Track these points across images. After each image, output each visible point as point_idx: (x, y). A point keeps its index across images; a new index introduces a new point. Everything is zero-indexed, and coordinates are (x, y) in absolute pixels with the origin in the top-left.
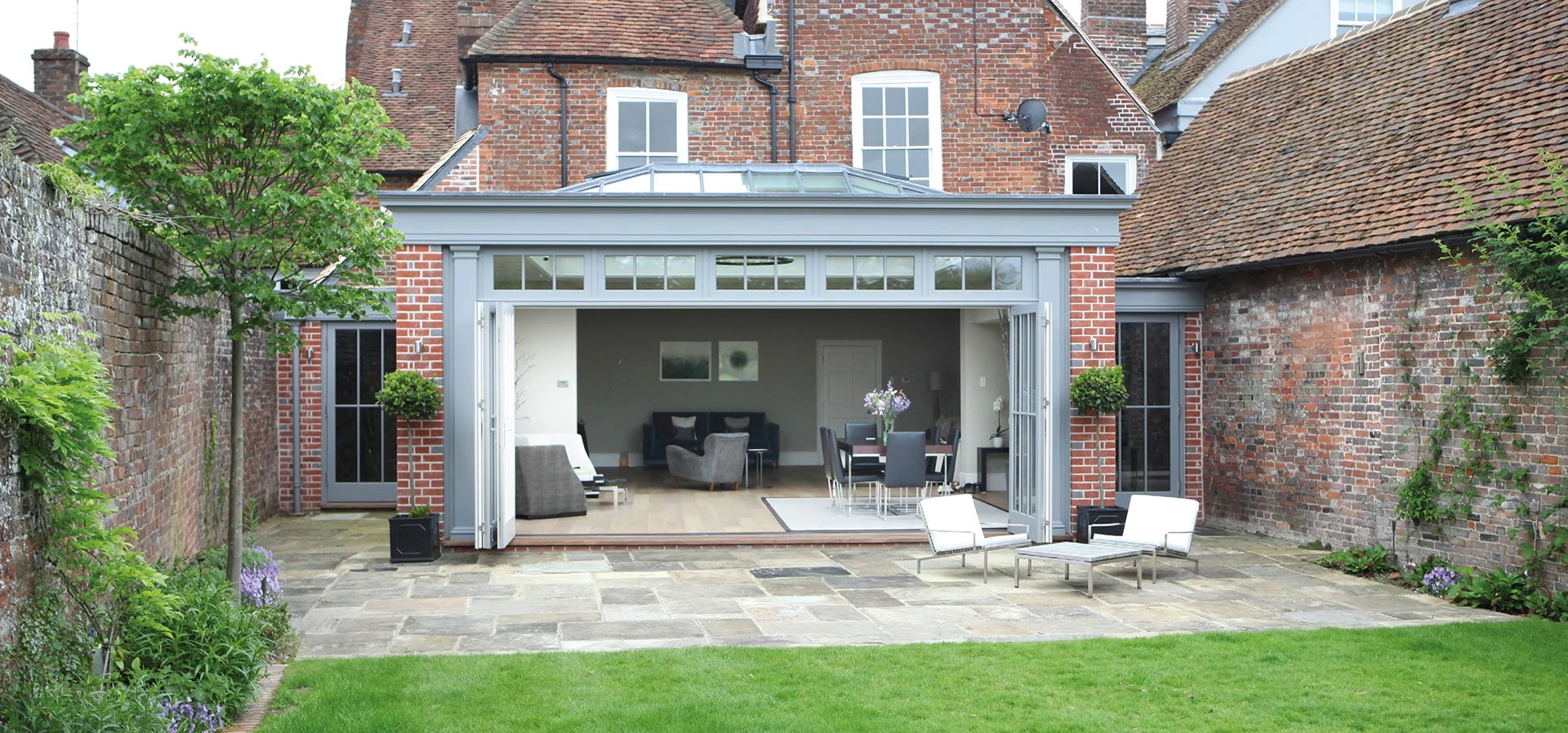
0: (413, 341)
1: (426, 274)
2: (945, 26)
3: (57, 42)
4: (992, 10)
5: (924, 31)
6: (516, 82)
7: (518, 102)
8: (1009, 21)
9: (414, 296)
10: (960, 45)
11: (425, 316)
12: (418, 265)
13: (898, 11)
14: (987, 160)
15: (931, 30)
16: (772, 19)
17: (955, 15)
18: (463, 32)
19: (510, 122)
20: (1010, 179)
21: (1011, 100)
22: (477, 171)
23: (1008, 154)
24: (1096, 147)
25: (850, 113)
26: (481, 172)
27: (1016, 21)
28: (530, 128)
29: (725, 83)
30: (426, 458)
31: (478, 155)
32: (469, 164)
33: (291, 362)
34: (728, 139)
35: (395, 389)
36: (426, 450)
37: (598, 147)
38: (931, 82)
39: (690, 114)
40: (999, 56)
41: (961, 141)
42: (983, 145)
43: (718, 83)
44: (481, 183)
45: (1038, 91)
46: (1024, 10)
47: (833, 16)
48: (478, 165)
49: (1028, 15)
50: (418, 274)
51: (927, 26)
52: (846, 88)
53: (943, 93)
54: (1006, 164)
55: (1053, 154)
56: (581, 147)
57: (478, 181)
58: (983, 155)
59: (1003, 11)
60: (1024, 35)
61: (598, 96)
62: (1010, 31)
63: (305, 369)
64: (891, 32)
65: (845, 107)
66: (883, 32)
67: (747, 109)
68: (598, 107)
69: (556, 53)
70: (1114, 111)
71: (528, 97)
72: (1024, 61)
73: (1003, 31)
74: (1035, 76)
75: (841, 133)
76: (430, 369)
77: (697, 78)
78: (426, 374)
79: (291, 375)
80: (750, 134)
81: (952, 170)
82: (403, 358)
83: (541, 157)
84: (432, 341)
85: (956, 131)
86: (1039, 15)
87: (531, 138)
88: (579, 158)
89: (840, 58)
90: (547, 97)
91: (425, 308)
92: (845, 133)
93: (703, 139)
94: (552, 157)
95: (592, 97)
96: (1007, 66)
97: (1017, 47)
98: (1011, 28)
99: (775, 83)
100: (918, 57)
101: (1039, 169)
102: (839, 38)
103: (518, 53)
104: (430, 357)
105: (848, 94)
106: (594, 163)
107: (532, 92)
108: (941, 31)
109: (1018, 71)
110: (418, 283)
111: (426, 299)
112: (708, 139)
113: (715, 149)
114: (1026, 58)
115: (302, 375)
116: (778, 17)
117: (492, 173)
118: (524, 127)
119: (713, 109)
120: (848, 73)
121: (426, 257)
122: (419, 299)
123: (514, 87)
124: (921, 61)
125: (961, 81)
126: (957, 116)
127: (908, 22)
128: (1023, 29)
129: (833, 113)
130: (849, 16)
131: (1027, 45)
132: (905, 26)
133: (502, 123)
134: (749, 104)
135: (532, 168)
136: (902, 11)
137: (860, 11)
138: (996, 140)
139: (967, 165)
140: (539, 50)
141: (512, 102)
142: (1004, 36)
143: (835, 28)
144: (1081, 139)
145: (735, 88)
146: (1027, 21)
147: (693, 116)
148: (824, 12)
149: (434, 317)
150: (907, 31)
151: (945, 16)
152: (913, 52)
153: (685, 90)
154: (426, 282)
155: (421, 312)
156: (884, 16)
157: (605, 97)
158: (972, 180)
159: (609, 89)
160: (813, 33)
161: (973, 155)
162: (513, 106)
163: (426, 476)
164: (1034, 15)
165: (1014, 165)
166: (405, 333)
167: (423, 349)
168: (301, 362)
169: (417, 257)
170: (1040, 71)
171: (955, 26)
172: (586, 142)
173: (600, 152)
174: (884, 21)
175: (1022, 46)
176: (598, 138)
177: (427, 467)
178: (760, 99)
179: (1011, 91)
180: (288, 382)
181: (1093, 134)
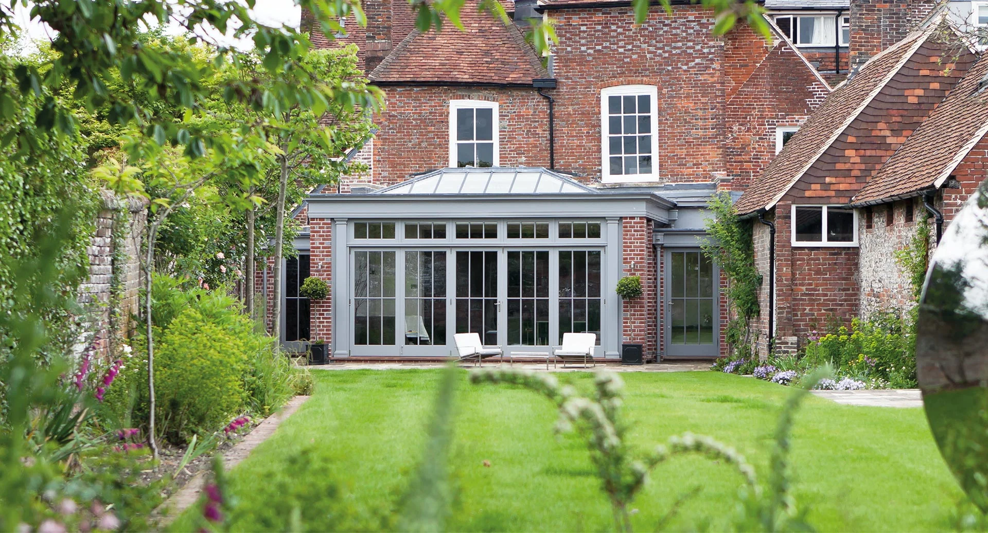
0: (317, 264)
1: (323, 232)
2: (660, 55)
4: (691, 44)
5: (647, 59)
6: (395, 97)
7: (396, 110)
8: (702, 51)
9: (318, 242)
10: (670, 68)
11: (323, 252)
12: (320, 228)
13: (630, 47)
14: (686, 142)
15: (651, 59)
16: (551, 54)
17: (666, 48)
19: (392, 123)
20: (701, 155)
21: (703, 103)
22: (372, 154)
23: (700, 138)
24: (798, 121)
25: (600, 113)
26: (374, 155)
27: (705, 51)
28: (403, 126)
29: (522, 96)
30: (323, 318)
31: (372, 144)
32: (367, 150)
33: (262, 273)
34: (524, 131)
35: (308, 285)
36: (323, 314)
37: (444, 138)
38: (652, 91)
39: (500, 116)
40: (695, 74)
41: (670, 130)
42: (684, 133)
43: (518, 96)
44: (374, 161)
45: (720, 96)
46: (711, 43)
47: (589, 51)
48: (372, 150)
49: (714, 47)
50: (319, 232)
51: (648, 56)
52: (597, 97)
53: (659, 99)
54: (699, 145)
55: (767, 127)
56: (434, 138)
57: (372, 160)
58: (684, 139)
59: (697, 44)
60: (712, 60)
61: (444, 104)
62: (702, 57)
63: (270, 277)
64: (626, 60)
65: (597, 110)
66: (620, 61)
67: (535, 112)
68: (444, 113)
69: (418, 80)
70: (811, 95)
71: (402, 107)
72: (712, 77)
73: (697, 58)
74: (718, 86)
75: (594, 126)
76: (325, 276)
77: (504, 93)
78: (323, 279)
79: (262, 281)
80: (537, 128)
81: (664, 149)
82: (312, 271)
83: (410, 145)
84: (326, 263)
85: (667, 123)
86: (721, 46)
87: (403, 132)
88: (433, 145)
89: (594, 78)
90: (413, 107)
91: (323, 248)
92: (596, 126)
93: (508, 132)
94: (416, 145)
95: (441, 106)
96: (700, 80)
97: (706, 67)
98: (703, 56)
99: (553, 95)
100: (642, 76)
101: (721, 148)
102: (593, 65)
103: (395, 80)
104: (325, 271)
105: (599, 100)
106: (442, 148)
107: (405, 103)
108: (657, 59)
109: (708, 83)
110: (320, 236)
111: (323, 243)
112: (511, 131)
113: (515, 138)
114: (712, 75)
115: (268, 281)
116: (555, 52)
117: (380, 155)
118: (400, 125)
119: (515, 112)
120: (598, 88)
121: (324, 224)
122: (320, 243)
123: (393, 100)
124: (645, 79)
125: (670, 91)
126: (668, 114)
127: (637, 53)
128: (710, 56)
129: (589, 114)
130: (599, 51)
131: (713, 66)
132: (634, 57)
133: (387, 123)
134: (537, 109)
135: (404, 152)
136: (633, 47)
137: (606, 47)
138: (692, 129)
139: (674, 146)
140: (408, 78)
141: (393, 110)
142: (697, 61)
143: (590, 58)
144: (788, 115)
145: (528, 99)
146: (713, 50)
147: (502, 116)
148: (583, 48)
149: (327, 252)
150: (636, 59)
151: (660, 48)
152: (639, 73)
153: (497, 101)
154: (323, 236)
155: (321, 249)
156: (621, 50)
157: (448, 106)
158: (677, 155)
159: (451, 101)
160: (577, 62)
161: (678, 139)
162: (393, 112)
163: (323, 326)
164: (717, 47)
165: (704, 145)
166: (314, 260)
167: (322, 267)
168: (268, 273)
169: (319, 224)
170: (721, 83)
171: (667, 55)
172: (437, 135)
173: (445, 141)
174: (621, 53)
175: (710, 67)
176: (444, 132)
177: (323, 322)
178: (543, 105)
179: (702, 97)
180: (261, 284)
181: (796, 112)
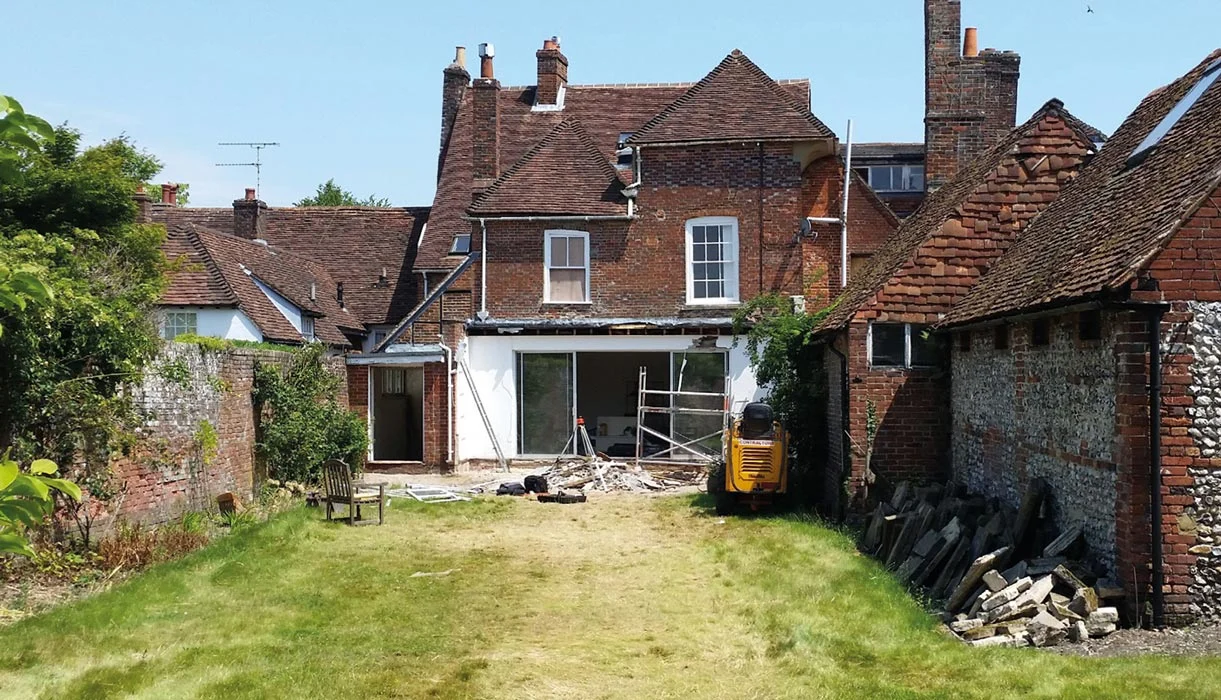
2: (741, 189)
3: (247, 196)
4: (770, 179)
5: (728, 193)
8: (780, 185)
10: (750, 201)
13: (713, 181)
15: (732, 192)
17: (747, 183)
18: (475, 191)
20: (780, 280)
21: (781, 233)
25: (685, 242)
27: (784, 185)
28: (501, 254)
29: (611, 226)
37: (540, 264)
38: (733, 222)
39: (592, 244)
40: (774, 207)
41: (750, 258)
43: (608, 226)
46: (789, 178)
47: (674, 186)
49: (791, 181)
51: (730, 190)
52: (682, 227)
53: (740, 230)
54: (777, 273)
56: (531, 264)
59: (777, 179)
60: (789, 194)
61: (540, 233)
62: (781, 191)
64: (708, 193)
65: (681, 239)
66: (703, 194)
68: (540, 241)
71: (501, 235)
73: (776, 191)
74: (796, 218)
75: (679, 254)
77: (595, 223)
80: (626, 255)
81: (745, 275)
83: (508, 270)
85: (748, 252)
86: (797, 181)
88: (530, 270)
89: (679, 210)
90: (512, 235)
92: (681, 254)
93: (599, 258)
95: (537, 235)
96: (778, 212)
97: (785, 200)
98: (781, 189)
99: (640, 226)
100: (724, 208)
102: (678, 198)
105: (683, 230)
106: (536, 273)
108: (738, 192)
109: (785, 215)
112: (602, 258)
113: (606, 264)
114: (790, 208)
118: (498, 253)
119: (605, 241)
120: (683, 219)
123: (492, 230)
124: (726, 211)
125: (751, 222)
126: (748, 243)
127: (719, 187)
128: (788, 190)
129: (674, 242)
130: (683, 185)
131: (791, 199)
132: (717, 190)
134: (626, 238)
136: (716, 181)
137: (690, 182)
139: (754, 272)
142: (777, 194)
143: (676, 192)
145: (618, 229)
146: (790, 185)
150: (717, 193)
151: (741, 183)
152: (721, 205)
153: (589, 230)
156: (704, 184)
157: (544, 235)
158: (757, 280)
159: (546, 229)
160: (663, 196)
162: (491, 241)
164: (794, 181)
171: (747, 189)
172: (533, 261)
173: (541, 266)
174: (704, 187)
175: (788, 200)
176: (539, 259)
178: (631, 235)
179: (780, 228)
